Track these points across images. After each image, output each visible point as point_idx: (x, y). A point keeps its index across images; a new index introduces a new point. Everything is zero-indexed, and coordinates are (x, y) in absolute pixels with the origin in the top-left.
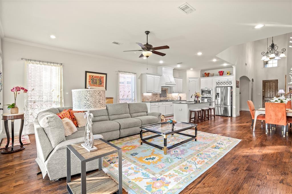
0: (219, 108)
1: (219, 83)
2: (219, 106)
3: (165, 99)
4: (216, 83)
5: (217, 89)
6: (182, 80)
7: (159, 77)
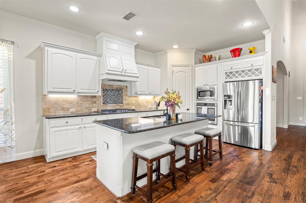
0: (231, 127)
1: (231, 73)
2: (232, 123)
3: (118, 107)
4: (226, 73)
5: (226, 86)
6: (159, 70)
7: (95, 58)
